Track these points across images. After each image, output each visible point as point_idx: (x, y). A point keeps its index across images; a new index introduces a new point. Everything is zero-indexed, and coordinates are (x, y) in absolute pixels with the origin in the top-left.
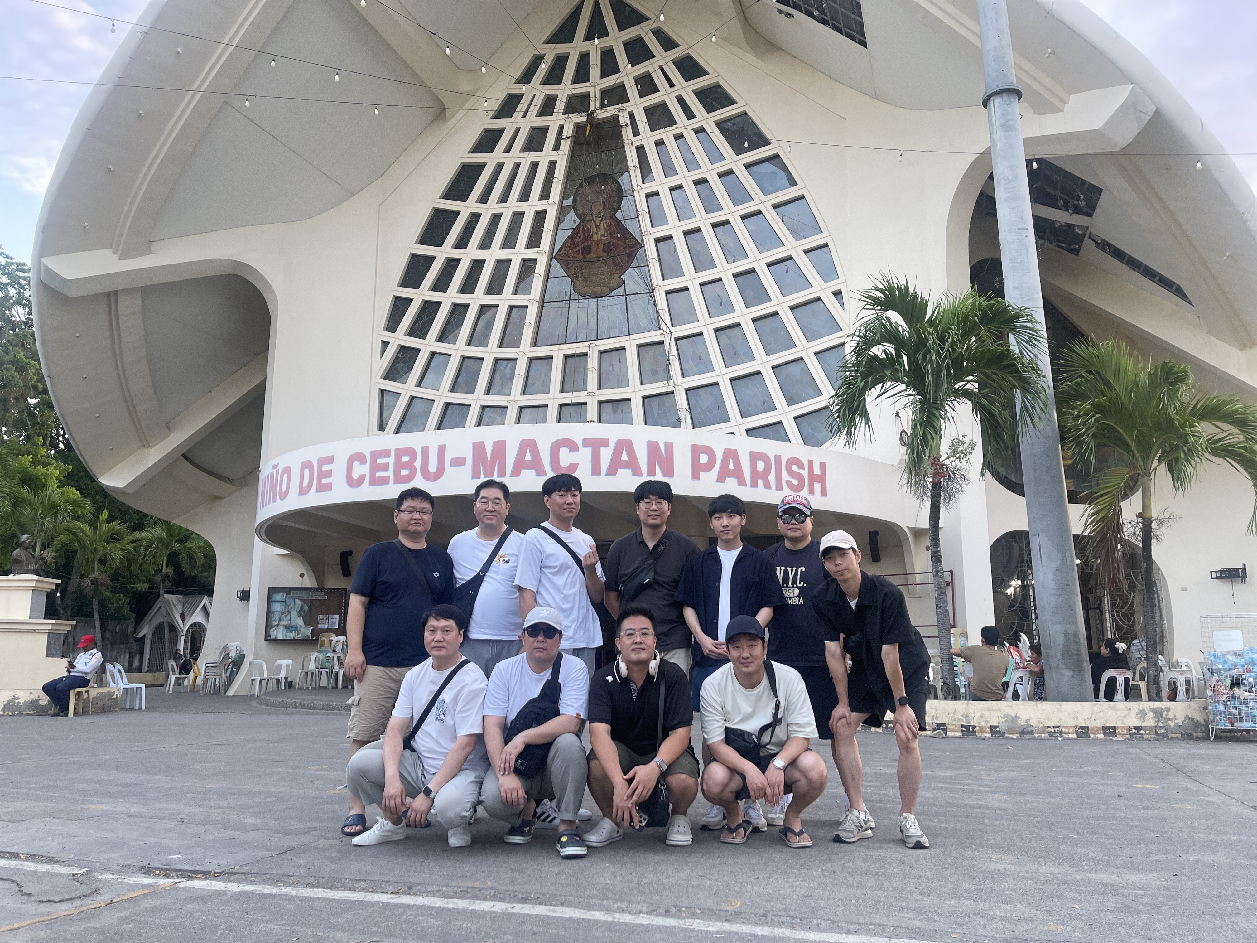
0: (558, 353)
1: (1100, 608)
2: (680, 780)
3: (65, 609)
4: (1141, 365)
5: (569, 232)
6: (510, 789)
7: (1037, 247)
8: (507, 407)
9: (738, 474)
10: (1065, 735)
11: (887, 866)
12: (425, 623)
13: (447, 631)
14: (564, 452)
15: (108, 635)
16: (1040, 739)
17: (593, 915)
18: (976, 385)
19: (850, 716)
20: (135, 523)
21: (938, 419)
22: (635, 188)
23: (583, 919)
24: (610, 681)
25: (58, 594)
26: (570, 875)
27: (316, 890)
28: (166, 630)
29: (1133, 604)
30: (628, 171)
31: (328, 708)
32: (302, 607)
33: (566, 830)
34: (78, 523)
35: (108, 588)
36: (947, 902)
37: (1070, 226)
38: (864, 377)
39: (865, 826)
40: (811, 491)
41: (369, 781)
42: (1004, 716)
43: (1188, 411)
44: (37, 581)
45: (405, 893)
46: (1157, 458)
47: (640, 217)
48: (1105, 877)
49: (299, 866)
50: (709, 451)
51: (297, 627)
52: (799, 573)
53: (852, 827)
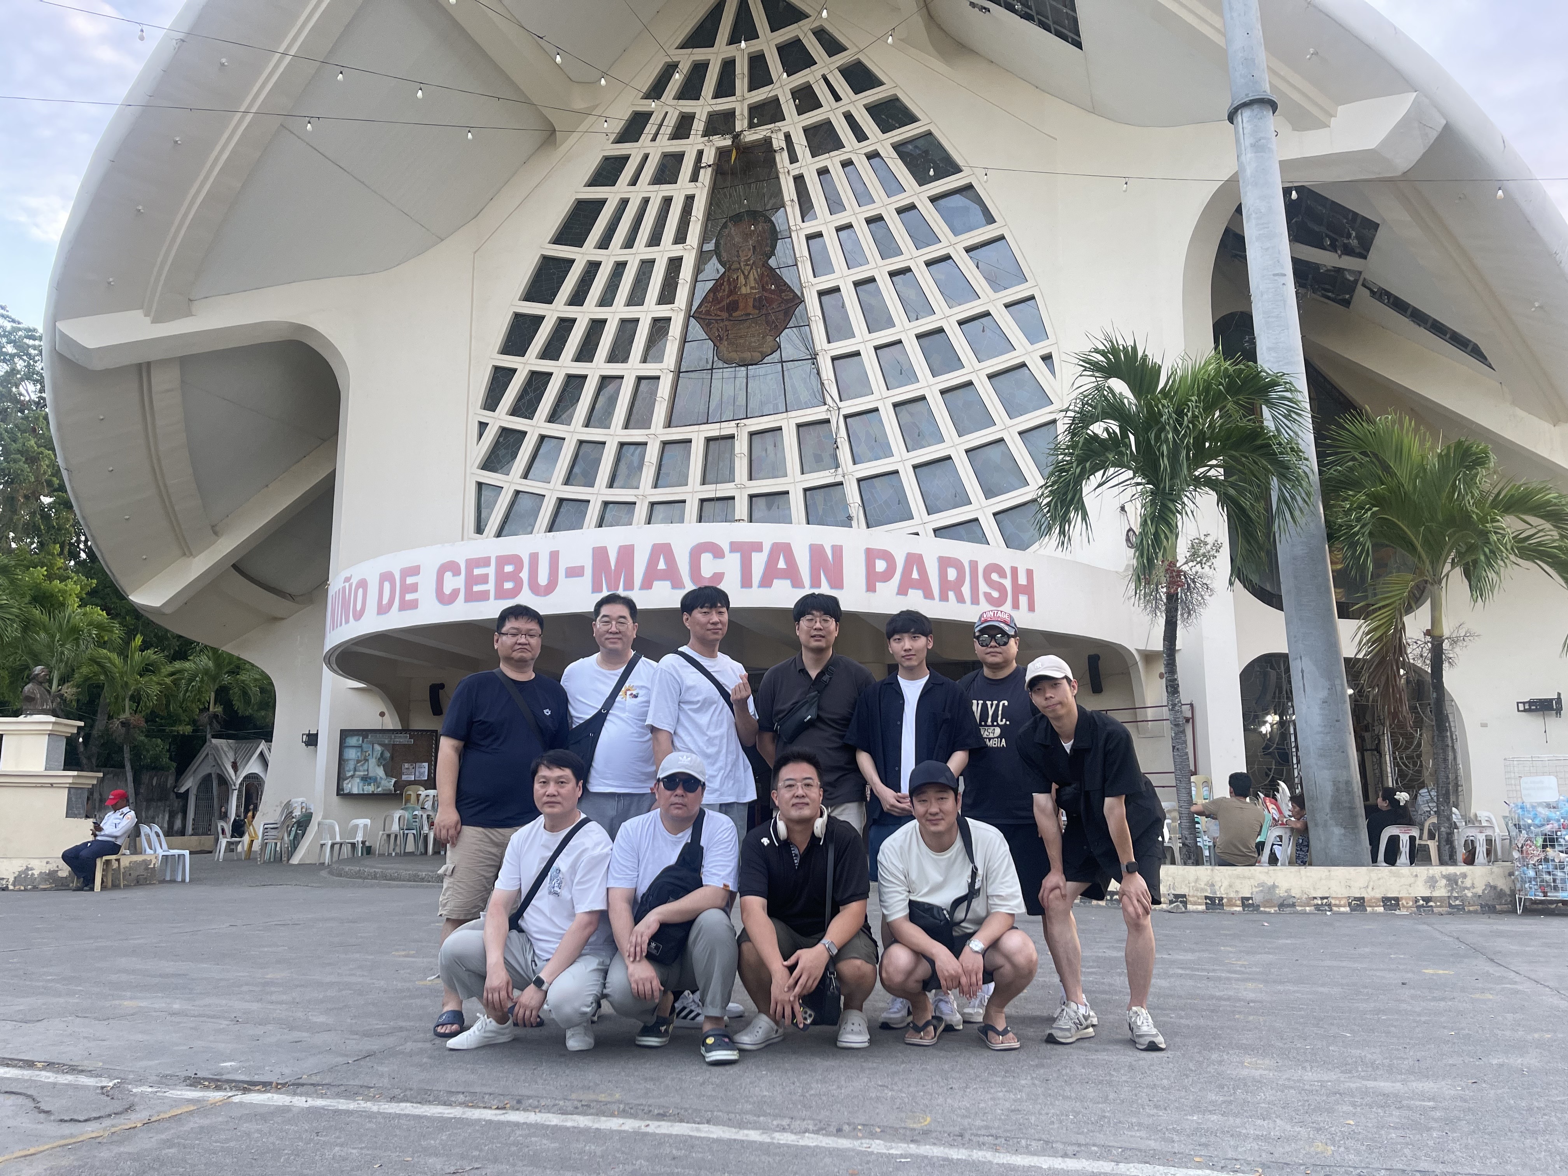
0: (698, 435)
1: (1378, 750)
2: (854, 966)
3: (89, 758)
4: (1428, 445)
6: (641, 979)
7: (1297, 297)
8: (635, 503)
9: (923, 585)
10: (1335, 909)
11: (1112, 1073)
12: (535, 773)
13: (562, 782)
14: (706, 559)
15: (143, 790)
16: (1305, 913)
17: (747, 1135)
18: (1221, 470)
19: (1065, 885)
20: (175, 651)
21: (1174, 514)
22: (793, 228)
23: (735, 1140)
24: (766, 844)
25: (81, 740)
26: (717, 1086)
27: (403, 1105)
28: (215, 783)
29: (1419, 745)
30: (784, 207)
31: (415, 878)
32: (382, 754)
33: (712, 1030)
34: (105, 651)
35: (143, 732)
36: (1189, 1117)
37: (1339, 271)
38: (1081, 461)
39: (1085, 1023)
40: (1016, 606)
41: (468, 970)
42: (1259, 885)
43: (1489, 502)
44: (54, 723)
45: (513, 1108)
46: (1449, 560)
47: (799, 264)
48: (1385, 1085)
49: (382, 1076)
50: (887, 556)
51: (376, 778)
52: (1000, 708)
53: (1070, 1025)
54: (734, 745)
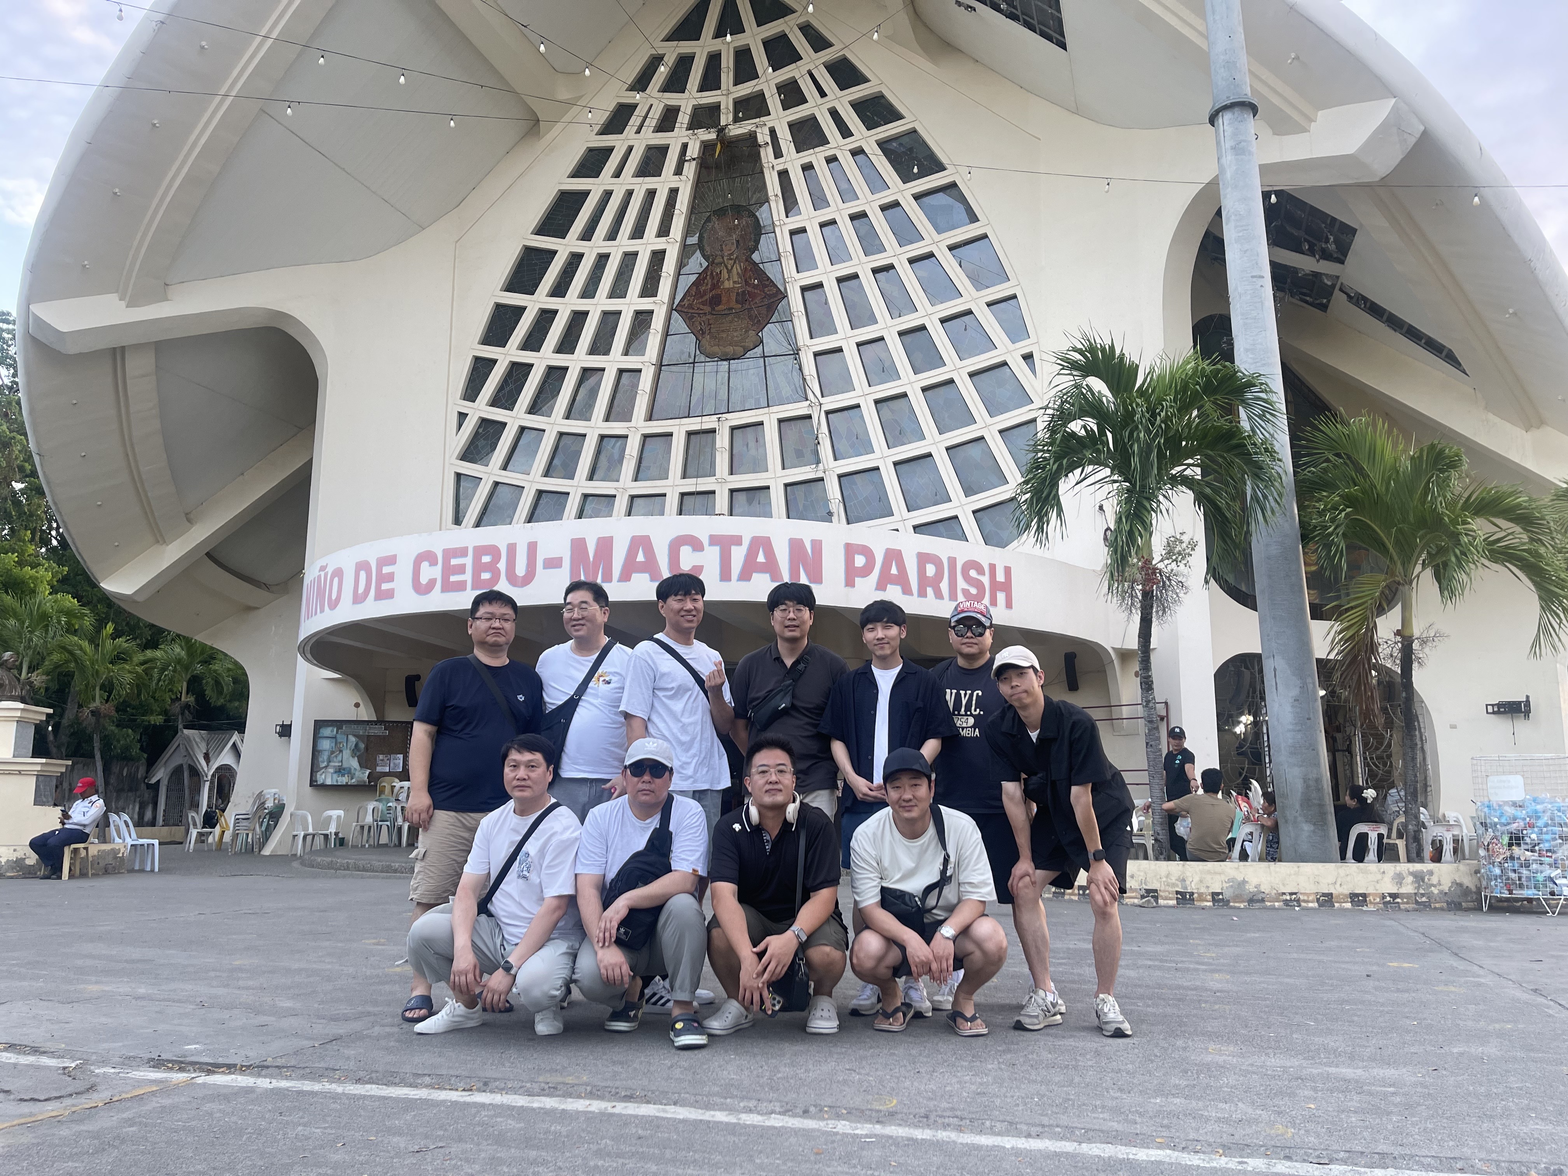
0: (679, 428)
1: (1349, 751)
2: (823, 953)
3: (58, 747)
4: (1401, 447)
5: (693, 278)
6: (611, 964)
7: (1275, 301)
8: (615, 496)
9: (902, 581)
10: (1303, 904)
11: (1078, 1058)
12: (505, 756)
13: (533, 766)
14: (685, 552)
15: (113, 780)
16: (1273, 908)
17: (713, 1116)
18: (1198, 470)
19: (1034, 873)
20: (147, 639)
21: (1149, 512)
22: (777, 223)
23: (701, 1121)
24: (737, 830)
25: (50, 728)
26: (685, 1069)
27: (368, 1086)
28: (186, 774)
29: (1389, 745)
30: (768, 202)
31: (388, 869)
32: (356, 745)
33: (681, 1015)
34: (76, 638)
35: (113, 722)
36: (1152, 1100)
37: (1316, 275)
38: (1058, 458)
39: (1053, 1011)
41: (436, 953)
42: (1229, 881)
43: (1460, 505)
44: (22, 710)
45: (479, 1090)
46: (1420, 562)
47: (782, 259)
48: (1347, 1072)
49: (348, 1058)
50: (866, 552)
51: (350, 769)
52: (974, 698)
53: (1037, 1012)
54: (709, 732)
